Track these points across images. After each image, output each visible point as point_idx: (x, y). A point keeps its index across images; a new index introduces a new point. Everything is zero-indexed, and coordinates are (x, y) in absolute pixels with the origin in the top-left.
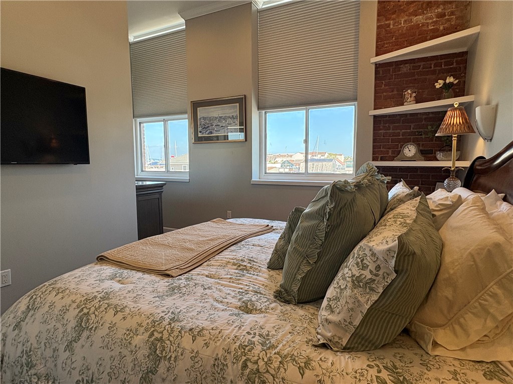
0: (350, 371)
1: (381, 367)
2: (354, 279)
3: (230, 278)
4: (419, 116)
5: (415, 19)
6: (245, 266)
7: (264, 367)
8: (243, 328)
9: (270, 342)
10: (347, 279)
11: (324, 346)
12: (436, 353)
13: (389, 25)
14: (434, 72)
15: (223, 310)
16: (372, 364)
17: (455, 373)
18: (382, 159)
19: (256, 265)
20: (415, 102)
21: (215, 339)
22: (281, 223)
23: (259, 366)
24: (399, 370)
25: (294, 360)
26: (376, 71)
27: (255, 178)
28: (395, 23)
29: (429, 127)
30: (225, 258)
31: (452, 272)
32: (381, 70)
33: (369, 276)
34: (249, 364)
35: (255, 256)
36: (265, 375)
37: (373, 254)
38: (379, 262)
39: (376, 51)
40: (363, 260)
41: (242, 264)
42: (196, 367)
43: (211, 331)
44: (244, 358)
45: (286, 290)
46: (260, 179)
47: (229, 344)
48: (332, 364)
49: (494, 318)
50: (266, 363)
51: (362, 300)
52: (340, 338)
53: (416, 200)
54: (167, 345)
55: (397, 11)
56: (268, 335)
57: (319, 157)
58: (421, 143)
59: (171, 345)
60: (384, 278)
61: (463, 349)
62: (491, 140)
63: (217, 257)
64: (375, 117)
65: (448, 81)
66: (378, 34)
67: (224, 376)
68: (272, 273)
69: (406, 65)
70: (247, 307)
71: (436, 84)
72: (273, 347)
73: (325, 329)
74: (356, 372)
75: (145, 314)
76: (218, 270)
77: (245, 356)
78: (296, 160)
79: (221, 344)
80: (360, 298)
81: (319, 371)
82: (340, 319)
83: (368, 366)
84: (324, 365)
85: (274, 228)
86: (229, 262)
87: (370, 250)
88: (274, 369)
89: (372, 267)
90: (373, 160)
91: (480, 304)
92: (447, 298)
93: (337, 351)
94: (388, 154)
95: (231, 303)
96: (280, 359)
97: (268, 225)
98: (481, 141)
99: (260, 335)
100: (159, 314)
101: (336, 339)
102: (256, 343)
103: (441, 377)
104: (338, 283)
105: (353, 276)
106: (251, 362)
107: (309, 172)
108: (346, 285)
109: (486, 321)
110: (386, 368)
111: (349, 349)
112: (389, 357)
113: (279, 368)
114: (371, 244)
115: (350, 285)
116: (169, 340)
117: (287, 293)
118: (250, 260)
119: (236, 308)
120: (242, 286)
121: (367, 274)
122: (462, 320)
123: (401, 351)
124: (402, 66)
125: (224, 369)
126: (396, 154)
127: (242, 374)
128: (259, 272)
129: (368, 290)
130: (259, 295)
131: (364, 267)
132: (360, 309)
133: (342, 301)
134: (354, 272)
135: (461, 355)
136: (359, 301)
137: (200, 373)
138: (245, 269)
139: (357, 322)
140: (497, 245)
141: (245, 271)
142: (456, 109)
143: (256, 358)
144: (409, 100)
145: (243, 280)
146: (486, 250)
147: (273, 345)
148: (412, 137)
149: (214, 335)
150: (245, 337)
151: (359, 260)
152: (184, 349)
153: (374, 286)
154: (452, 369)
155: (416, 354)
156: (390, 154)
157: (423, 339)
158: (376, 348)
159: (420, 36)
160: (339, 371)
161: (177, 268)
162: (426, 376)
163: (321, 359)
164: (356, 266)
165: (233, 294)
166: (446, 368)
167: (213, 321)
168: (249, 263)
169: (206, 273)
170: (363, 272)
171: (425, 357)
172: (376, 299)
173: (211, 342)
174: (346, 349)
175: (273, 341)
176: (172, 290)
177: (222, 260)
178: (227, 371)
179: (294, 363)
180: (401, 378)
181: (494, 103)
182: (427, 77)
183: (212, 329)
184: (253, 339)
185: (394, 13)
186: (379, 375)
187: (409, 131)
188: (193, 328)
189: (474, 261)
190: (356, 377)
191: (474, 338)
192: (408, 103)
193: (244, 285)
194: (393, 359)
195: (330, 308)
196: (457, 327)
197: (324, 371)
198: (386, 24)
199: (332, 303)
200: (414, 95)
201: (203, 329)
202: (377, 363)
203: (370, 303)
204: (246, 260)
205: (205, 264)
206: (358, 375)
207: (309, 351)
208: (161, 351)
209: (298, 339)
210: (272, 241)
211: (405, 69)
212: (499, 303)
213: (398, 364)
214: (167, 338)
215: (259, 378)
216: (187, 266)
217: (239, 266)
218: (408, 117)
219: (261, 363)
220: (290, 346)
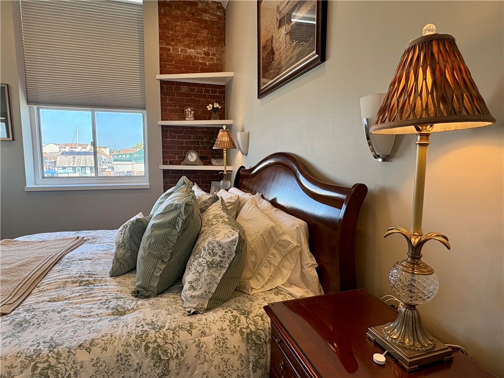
0: (217, 319)
1: (232, 310)
2: (209, 263)
3: (80, 295)
4: (197, 129)
5: (189, 50)
6: (88, 280)
7: (163, 341)
8: (129, 326)
9: (158, 325)
10: (203, 265)
11: (194, 313)
12: (253, 293)
13: (169, 50)
14: (204, 96)
15: (98, 321)
16: (227, 310)
17: (264, 298)
18: (171, 163)
19: (99, 277)
20: (193, 118)
21: (111, 342)
22: (89, 233)
23: (158, 342)
24: (241, 308)
25: (182, 328)
26: (161, 86)
27: (30, 184)
28: (174, 49)
29: (205, 139)
30: (59, 279)
31: (253, 246)
32: (165, 86)
33: (219, 259)
34: (150, 345)
35: (91, 270)
36: (165, 346)
37: (220, 245)
38: (224, 250)
39: (160, 69)
40: (213, 250)
41: (82, 279)
42: (100, 370)
43: (102, 338)
44: (144, 343)
45: (143, 288)
46: (35, 184)
47: (126, 339)
48: (206, 320)
49: (274, 265)
50: (163, 338)
51: (216, 275)
52: (203, 305)
53: (218, 202)
54: (59, 368)
55: (175, 40)
56: (153, 322)
57: (79, 149)
58: (199, 151)
59: (65, 365)
60: (228, 258)
61: (263, 287)
62: (247, 155)
63: (45, 281)
64: (163, 126)
65: (215, 106)
66: (161, 55)
67: (130, 364)
68: (118, 279)
69: (185, 87)
70: (119, 311)
71: (207, 107)
72: (162, 327)
73: (190, 303)
74: (221, 318)
75: (9, 355)
76: (59, 292)
77: (144, 341)
78: (50, 153)
79: (118, 342)
80: (214, 275)
81: (200, 327)
82: (202, 292)
83: (225, 312)
84: (202, 323)
85: (85, 238)
86: (66, 282)
87: (217, 243)
88: (171, 339)
89: (220, 253)
90: (163, 164)
91: (267, 260)
92: (252, 261)
93: (203, 313)
94: (175, 159)
95: (101, 314)
96: (172, 332)
97: (78, 237)
98: (239, 154)
99: (147, 324)
100: (28, 349)
101: (200, 306)
102: (148, 330)
103: (259, 303)
104: (196, 270)
105: (207, 262)
106: (151, 343)
107: (99, 175)
108: (203, 269)
109: (270, 268)
110: (234, 309)
111: (209, 309)
112: (233, 304)
113: (174, 337)
114: (218, 239)
115: (206, 268)
116: (59, 363)
117: (145, 290)
118: (89, 274)
119: (109, 315)
120: (100, 298)
121: (217, 258)
122: (260, 271)
123: (236, 298)
124: (181, 87)
125: (129, 359)
126: (182, 160)
127: (147, 354)
128: (105, 282)
129: (219, 268)
130: (122, 300)
131: (215, 254)
132: (215, 281)
133: (202, 280)
134: (208, 259)
135: (263, 290)
136: (214, 276)
137: (106, 373)
138: (88, 283)
139: (213, 290)
140: (273, 228)
141: (90, 285)
142: (224, 131)
143: (154, 339)
144: (189, 117)
145: (95, 293)
146: (268, 231)
147: (162, 326)
148: (192, 145)
149: (108, 340)
150: (137, 330)
151: (210, 251)
152: (82, 363)
153: (223, 264)
154: (262, 297)
155: (244, 297)
156: (177, 159)
157: (245, 288)
158: (224, 302)
159: (193, 66)
160: (211, 322)
161: (4, 305)
162: (253, 305)
163: (198, 320)
164: (208, 255)
165: (96, 306)
166: (260, 298)
167: (98, 331)
168: (90, 277)
169: (47, 299)
170: (214, 258)
171: (249, 297)
172: (225, 271)
173: (108, 345)
174: (208, 310)
175: (159, 324)
176: (21, 326)
177: (56, 282)
178: (131, 359)
179: (183, 329)
180: (243, 311)
181: (246, 131)
182: (200, 99)
183: (103, 336)
184: (144, 329)
185: (173, 40)
186: (232, 314)
187: (190, 140)
188: (82, 344)
189: (263, 238)
190: (222, 321)
191: (266, 279)
192: (189, 119)
193: (100, 296)
194: (235, 304)
195: (193, 288)
196: (258, 276)
197: (203, 326)
198: (167, 48)
199: (194, 284)
200: (193, 112)
201: (93, 340)
202: (229, 309)
203: (221, 276)
204: (84, 275)
205: (34, 291)
206: (222, 319)
207: (189, 319)
208: (56, 375)
209: (176, 315)
210: (97, 252)
211: (184, 89)
212: (275, 257)
213: (239, 305)
214: (56, 363)
215: (161, 350)
216: (15, 299)
217: (81, 282)
218: (189, 129)
219: (159, 340)
220: (174, 322)
